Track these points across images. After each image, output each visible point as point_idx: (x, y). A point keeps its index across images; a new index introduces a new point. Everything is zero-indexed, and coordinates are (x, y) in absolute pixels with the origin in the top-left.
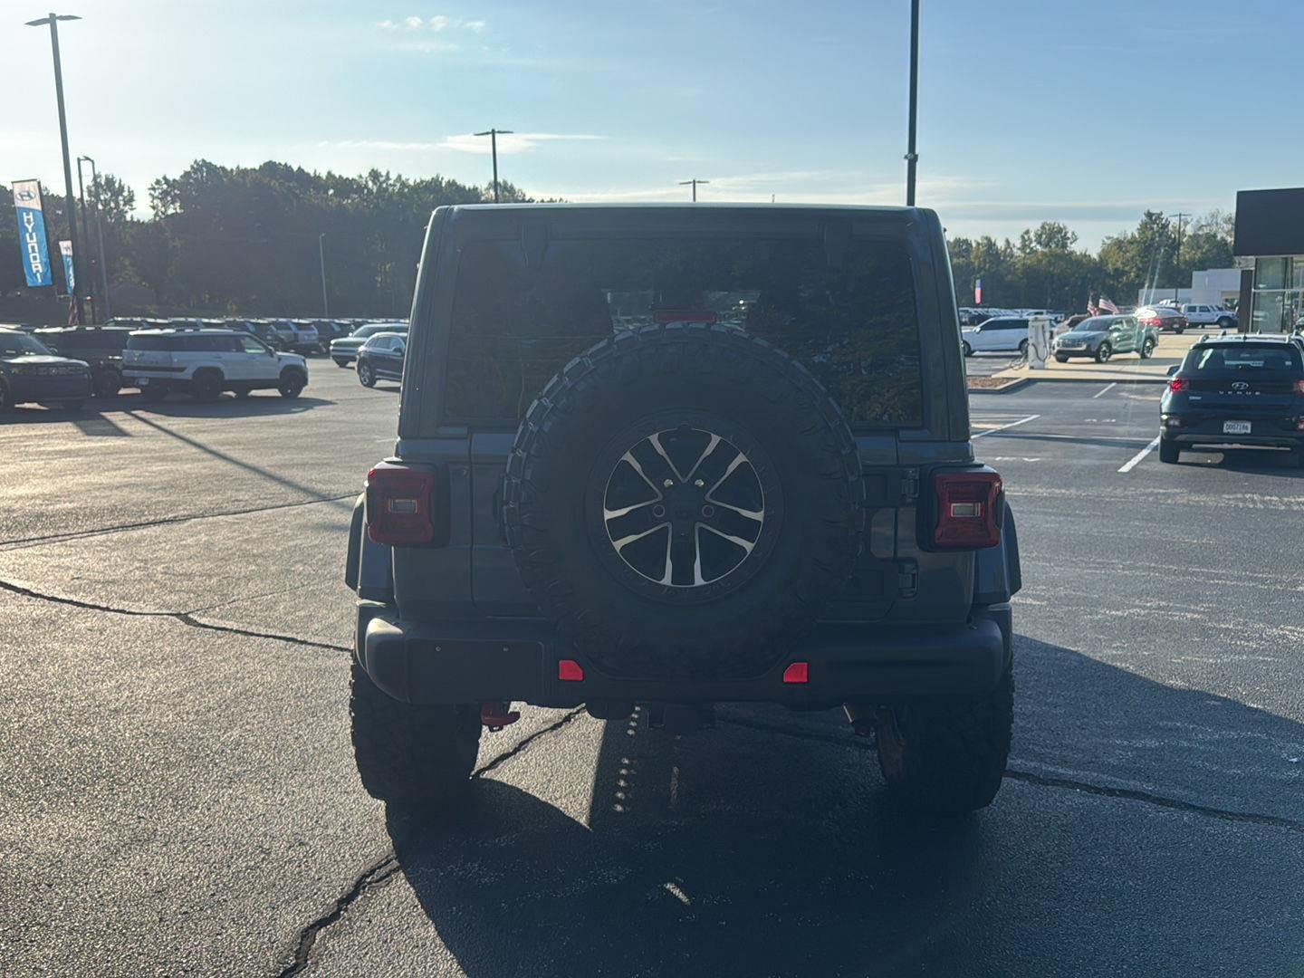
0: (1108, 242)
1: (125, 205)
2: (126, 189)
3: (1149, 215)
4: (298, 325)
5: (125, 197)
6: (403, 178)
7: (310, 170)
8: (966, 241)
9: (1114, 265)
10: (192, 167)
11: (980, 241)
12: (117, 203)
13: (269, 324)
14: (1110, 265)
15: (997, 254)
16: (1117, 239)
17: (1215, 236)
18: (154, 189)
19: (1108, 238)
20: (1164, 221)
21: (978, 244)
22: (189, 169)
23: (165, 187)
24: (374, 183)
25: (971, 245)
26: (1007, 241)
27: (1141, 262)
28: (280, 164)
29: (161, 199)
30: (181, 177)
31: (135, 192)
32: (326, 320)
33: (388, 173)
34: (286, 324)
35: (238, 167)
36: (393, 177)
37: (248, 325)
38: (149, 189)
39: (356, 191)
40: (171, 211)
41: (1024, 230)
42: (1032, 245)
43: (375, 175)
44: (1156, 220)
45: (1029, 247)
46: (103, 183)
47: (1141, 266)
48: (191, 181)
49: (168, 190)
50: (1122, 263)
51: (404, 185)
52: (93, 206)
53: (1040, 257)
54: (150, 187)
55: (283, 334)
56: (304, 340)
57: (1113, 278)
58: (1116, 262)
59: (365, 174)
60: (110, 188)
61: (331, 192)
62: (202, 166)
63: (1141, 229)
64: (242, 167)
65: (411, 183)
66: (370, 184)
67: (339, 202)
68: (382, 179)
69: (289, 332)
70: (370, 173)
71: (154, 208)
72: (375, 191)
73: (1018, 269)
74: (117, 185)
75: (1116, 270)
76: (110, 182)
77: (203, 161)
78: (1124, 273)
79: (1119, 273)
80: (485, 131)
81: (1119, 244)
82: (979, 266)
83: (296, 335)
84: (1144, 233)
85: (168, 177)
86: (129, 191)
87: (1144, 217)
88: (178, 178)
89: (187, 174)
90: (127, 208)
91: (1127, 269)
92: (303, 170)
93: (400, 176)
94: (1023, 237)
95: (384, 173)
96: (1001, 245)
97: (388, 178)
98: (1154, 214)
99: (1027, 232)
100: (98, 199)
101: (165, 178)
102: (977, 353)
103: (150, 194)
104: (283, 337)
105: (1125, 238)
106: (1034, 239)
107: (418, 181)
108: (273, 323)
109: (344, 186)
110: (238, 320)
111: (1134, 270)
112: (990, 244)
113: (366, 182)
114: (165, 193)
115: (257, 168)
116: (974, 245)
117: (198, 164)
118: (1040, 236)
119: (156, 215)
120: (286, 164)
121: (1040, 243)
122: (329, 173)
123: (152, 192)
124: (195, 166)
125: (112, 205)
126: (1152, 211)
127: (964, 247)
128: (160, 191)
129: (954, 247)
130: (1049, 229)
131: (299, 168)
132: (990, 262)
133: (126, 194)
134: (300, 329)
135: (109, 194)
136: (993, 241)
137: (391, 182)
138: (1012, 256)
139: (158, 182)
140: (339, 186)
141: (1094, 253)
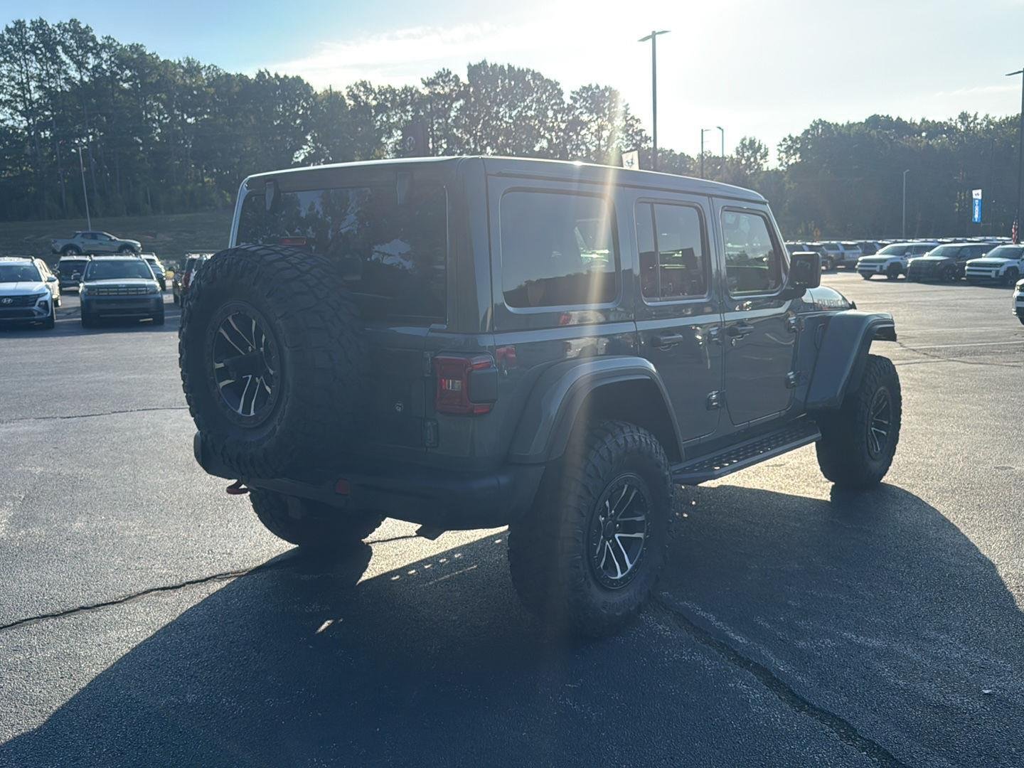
1: (761, 159)
2: (763, 147)
4: (844, 245)
5: (761, 153)
6: (990, 117)
7: (906, 118)
10: (811, 125)
12: (756, 159)
13: (821, 246)
18: (781, 145)
22: (808, 127)
23: (789, 143)
24: (963, 124)
28: (883, 116)
29: (786, 152)
30: (803, 134)
31: (769, 149)
32: (871, 241)
33: (976, 115)
34: (836, 245)
35: (848, 122)
36: (981, 117)
37: (804, 247)
38: (778, 146)
39: (945, 132)
40: (792, 161)
43: (964, 117)
46: (747, 144)
48: (809, 136)
49: (792, 145)
51: (990, 123)
52: (739, 162)
54: (779, 144)
55: (832, 254)
56: (849, 258)
59: (955, 116)
60: (752, 147)
61: (924, 134)
62: (818, 124)
64: (851, 122)
65: (997, 120)
66: (959, 125)
67: (928, 143)
68: (970, 120)
69: (838, 252)
70: (960, 117)
71: (779, 159)
72: (962, 130)
74: (757, 145)
76: (752, 142)
77: (820, 120)
80: (1016, 71)
83: (843, 254)
85: (792, 136)
86: (765, 149)
88: (799, 135)
89: (807, 132)
90: (762, 162)
92: (901, 119)
93: (987, 116)
95: (972, 115)
97: (975, 118)
100: (743, 156)
101: (790, 136)
103: (779, 150)
104: (833, 256)
107: (1004, 118)
108: (825, 245)
109: (935, 129)
110: (797, 243)
113: (956, 123)
114: (789, 148)
115: (864, 121)
117: (816, 123)
119: (781, 165)
120: (888, 116)
122: (923, 120)
123: (779, 147)
124: (813, 125)
125: (752, 160)
128: (786, 146)
131: (898, 118)
133: (762, 151)
134: (846, 249)
135: (751, 152)
137: (978, 121)
139: (785, 140)
140: (931, 129)
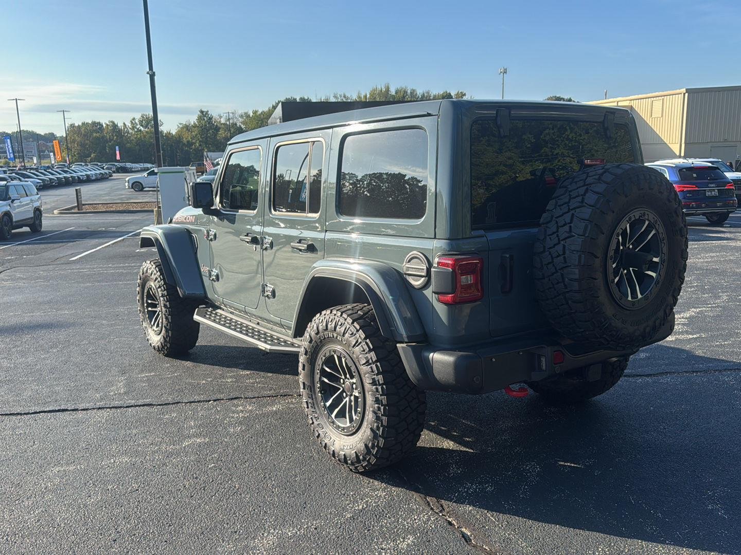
0: (181, 126)
3: (202, 112)
8: (99, 123)
9: (187, 139)
11: (108, 123)
14: (184, 139)
15: (120, 130)
16: (185, 124)
17: (236, 124)
19: (180, 124)
20: (210, 116)
21: (107, 125)
25: (102, 126)
26: (124, 124)
27: (201, 137)
41: (132, 118)
42: (138, 127)
44: (205, 115)
45: (136, 128)
47: (201, 139)
50: (191, 138)
53: (145, 134)
57: (186, 146)
58: (187, 137)
63: (198, 120)
73: (133, 140)
75: (188, 142)
78: (193, 144)
79: (190, 144)
81: (187, 128)
82: (109, 138)
84: (200, 122)
87: (199, 113)
91: (194, 141)
94: (131, 122)
96: (120, 125)
98: (204, 112)
99: (134, 119)
102: (145, 189)
105: (189, 125)
106: (138, 123)
111: (198, 142)
112: (115, 126)
116: (104, 126)
118: (142, 121)
121: (142, 126)
126: (203, 110)
127: (98, 127)
129: (93, 127)
130: (147, 118)
132: (116, 135)
136: (116, 124)
138: (128, 133)
141: (174, 132)
